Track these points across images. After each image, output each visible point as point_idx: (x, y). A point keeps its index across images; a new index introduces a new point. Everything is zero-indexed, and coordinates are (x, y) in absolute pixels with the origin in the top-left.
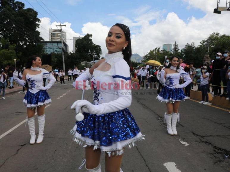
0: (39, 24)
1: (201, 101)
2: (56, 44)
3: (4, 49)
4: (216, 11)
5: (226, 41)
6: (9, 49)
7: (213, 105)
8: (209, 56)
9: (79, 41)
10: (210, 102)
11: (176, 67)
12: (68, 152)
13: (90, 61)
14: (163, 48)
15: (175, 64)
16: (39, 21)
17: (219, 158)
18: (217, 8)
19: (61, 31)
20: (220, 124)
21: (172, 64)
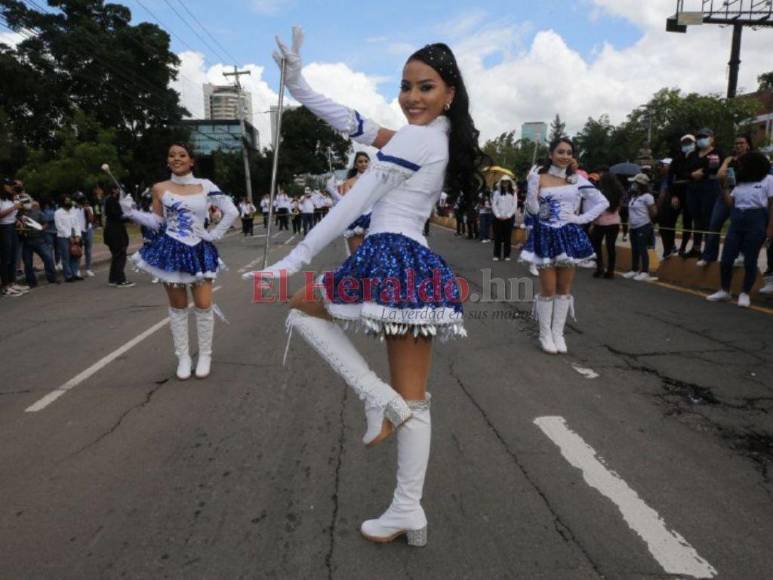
0: (176, 69)
1: (628, 271)
2: (225, 128)
3: (83, 141)
4: (674, 25)
5: (699, 110)
6: (98, 143)
7: (660, 280)
8: (652, 154)
9: (288, 117)
10: (652, 274)
11: (564, 171)
12: (282, 397)
13: (319, 173)
14: (523, 135)
15: (563, 161)
16: (175, 60)
17: (677, 404)
18: (677, 15)
19: (236, 89)
20: (679, 326)
21: (554, 160)
